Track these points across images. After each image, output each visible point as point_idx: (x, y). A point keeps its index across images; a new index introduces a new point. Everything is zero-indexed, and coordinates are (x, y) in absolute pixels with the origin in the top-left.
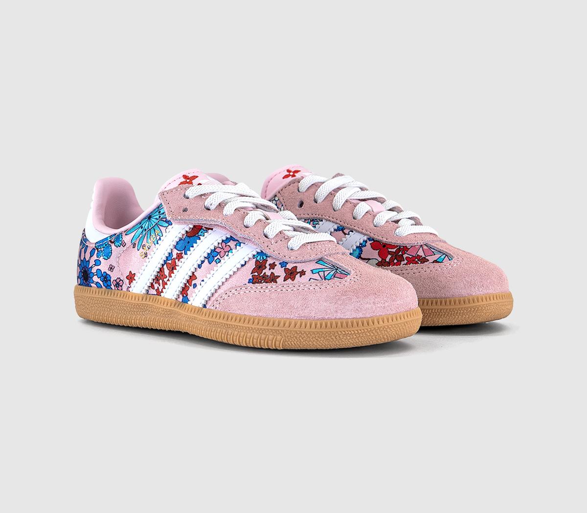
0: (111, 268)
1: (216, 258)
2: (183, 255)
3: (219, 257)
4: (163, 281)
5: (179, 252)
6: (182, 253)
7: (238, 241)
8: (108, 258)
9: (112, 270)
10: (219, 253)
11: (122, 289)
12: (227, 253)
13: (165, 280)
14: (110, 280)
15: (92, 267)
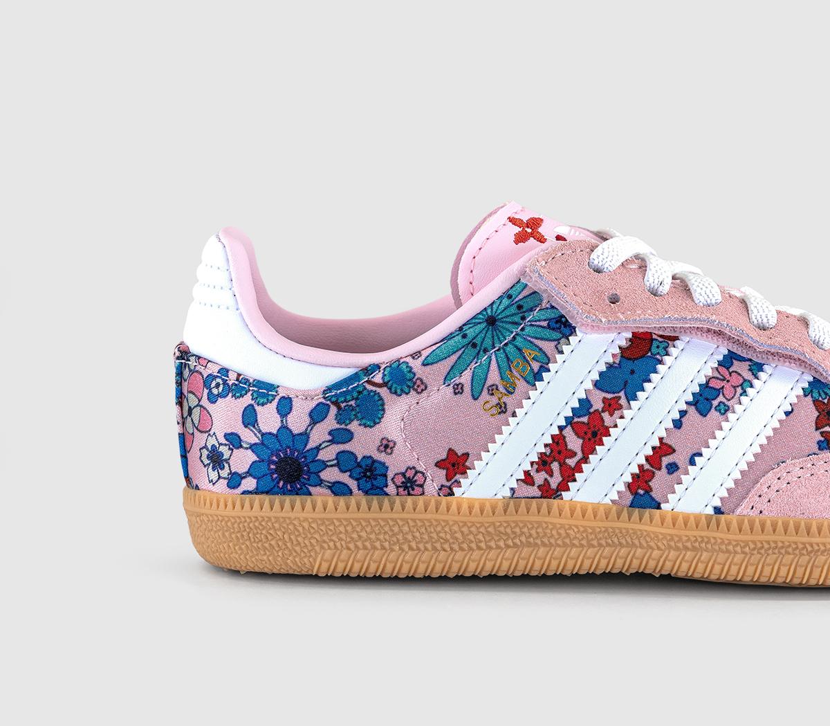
0: (386, 447)
1: (715, 403)
2: (623, 401)
3: (724, 400)
4: (562, 465)
5: (609, 396)
6: (620, 397)
7: (750, 360)
8: (375, 424)
9: (389, 451)
10: (719, 391)
11: (423, 494)
12: (739, 390)
13: (571, 462)
14: (385, 476)
15: (318, 449)
